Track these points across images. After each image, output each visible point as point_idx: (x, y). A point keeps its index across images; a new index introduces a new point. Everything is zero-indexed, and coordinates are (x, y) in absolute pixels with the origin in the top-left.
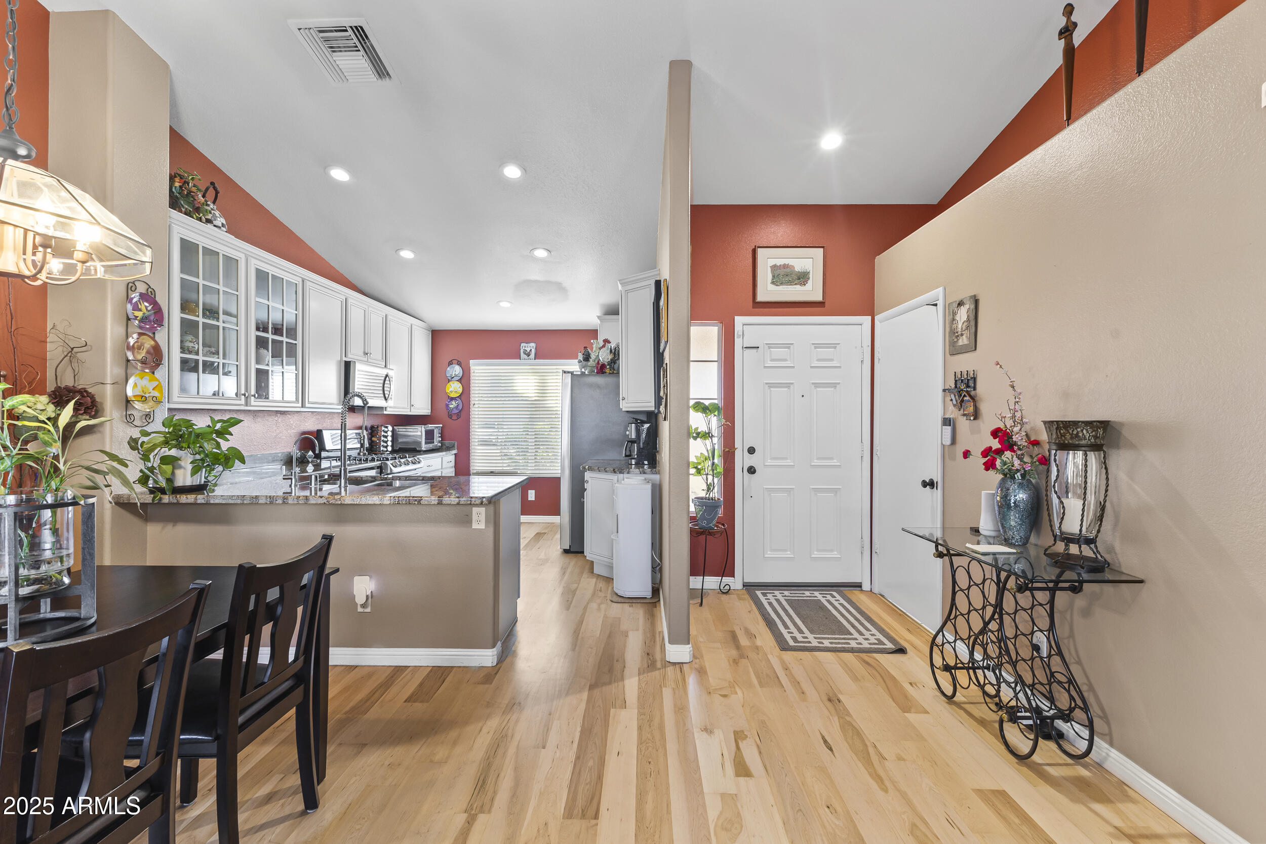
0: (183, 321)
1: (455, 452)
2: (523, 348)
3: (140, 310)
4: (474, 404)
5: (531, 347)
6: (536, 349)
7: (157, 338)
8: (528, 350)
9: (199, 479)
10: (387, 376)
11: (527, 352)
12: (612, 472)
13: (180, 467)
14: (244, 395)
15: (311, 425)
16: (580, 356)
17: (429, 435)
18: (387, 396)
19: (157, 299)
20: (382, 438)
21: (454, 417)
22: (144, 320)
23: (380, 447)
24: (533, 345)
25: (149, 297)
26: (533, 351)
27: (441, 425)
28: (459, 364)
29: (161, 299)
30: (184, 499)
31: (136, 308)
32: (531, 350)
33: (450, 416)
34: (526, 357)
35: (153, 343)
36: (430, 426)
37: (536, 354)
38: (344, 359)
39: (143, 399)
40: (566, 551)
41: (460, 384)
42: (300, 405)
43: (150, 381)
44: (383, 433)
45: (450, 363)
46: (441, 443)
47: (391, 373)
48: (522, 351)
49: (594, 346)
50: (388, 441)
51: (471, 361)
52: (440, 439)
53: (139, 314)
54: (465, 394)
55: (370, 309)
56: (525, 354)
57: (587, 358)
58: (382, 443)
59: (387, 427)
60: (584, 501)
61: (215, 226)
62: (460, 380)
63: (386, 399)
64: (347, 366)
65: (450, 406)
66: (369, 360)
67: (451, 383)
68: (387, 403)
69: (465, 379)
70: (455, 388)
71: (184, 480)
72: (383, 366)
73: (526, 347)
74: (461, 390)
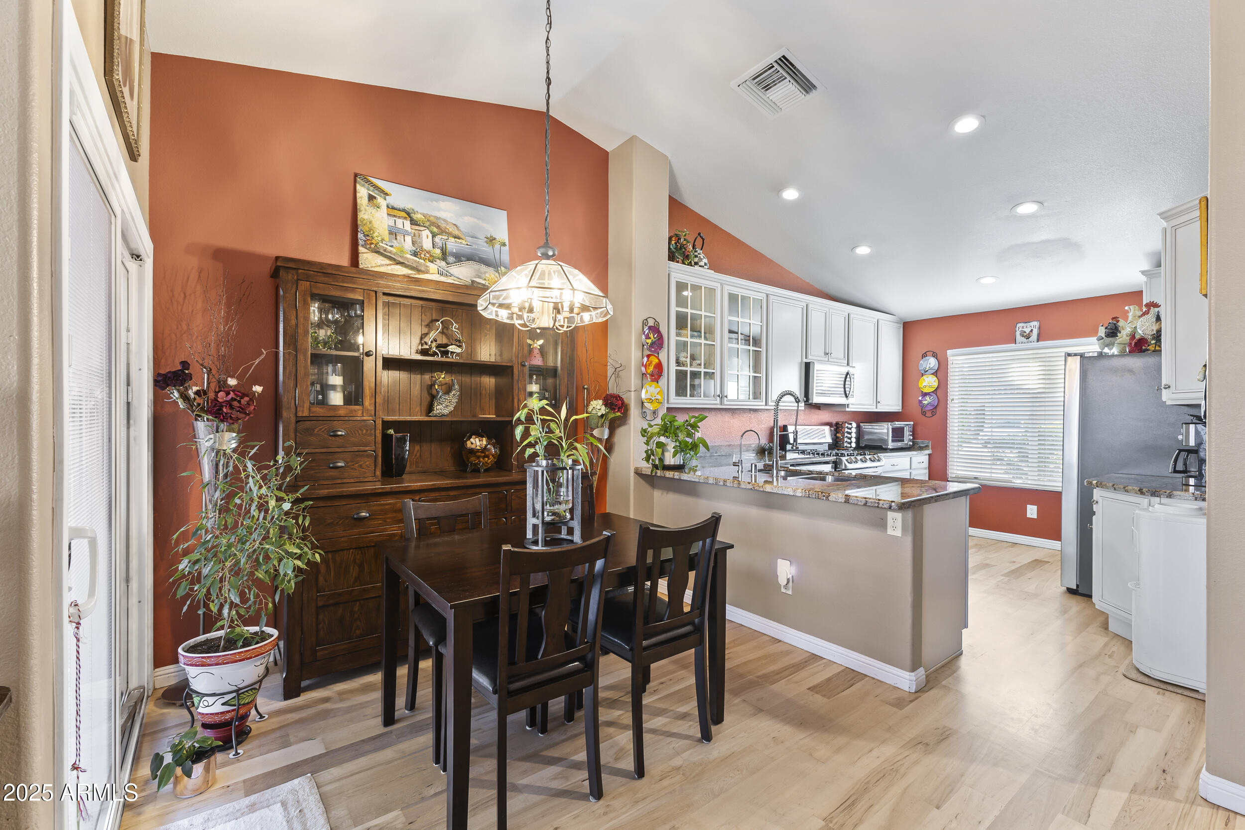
0: (677, 342)
1: (929, 452)
2: (1020, 329)
3: (650, 338)
4: (953, 400)
5: (1032, 326)
6: (1039, 328)
7: (660, 358)
8: (1028, 330)
9: (677, 460)
10: (848, 373)
11: (1025, 334)
12: (1136, 493)
13: (668, 451)
14: (719, 396)
16: (1102, 331)
17: (898, 433)
18: (847, 393)
19: (661, 329)
20: (846, 435)
21: (930, 414)
22: (653, 343)
23: (843, 443)
24: (1036, 324)
25: (655, 329)
26: (1035, 332)
27: (912, 423)
28: (935, 355)
29: (663, 330)
30: (669, 474)
31: (648, 337)
32: (1032, 331)
33: (924, 413)
34: (1024, 339)
35: (657, 361)
36: (899, 424)
37: (1039, 335)
38: (805, 360)
39: (651, 401)
40: (1070, 591)
41: (935, 378)
42: (764, 403)
43: (655, 388)
44: (846, 430)
45: (924, 355)
47: (851, 371)
48: (1018, 333)
49: (1130, 315)
50: (852, 437)
51: (949, 352)
52: (911, 438)
53: (649, 341)
54: (941, 390)
55: (831, 311)
56: (1023, 336)
57: (1113, 332)
58: (846, 440)
59: (851, 424)
60: (1092, 528)
61: (700, 266)
62: (935, 374)
63: (847, 397)
64: (807, 367)
65: (924, 402)
66: (830, 360)
67: (924, 377)
68: (851, 401)
69: (941, 372)
70: (929, 383)
71: (670, 460)
72: (846, 365)
73: (1023, 327)
74: (936, 384)
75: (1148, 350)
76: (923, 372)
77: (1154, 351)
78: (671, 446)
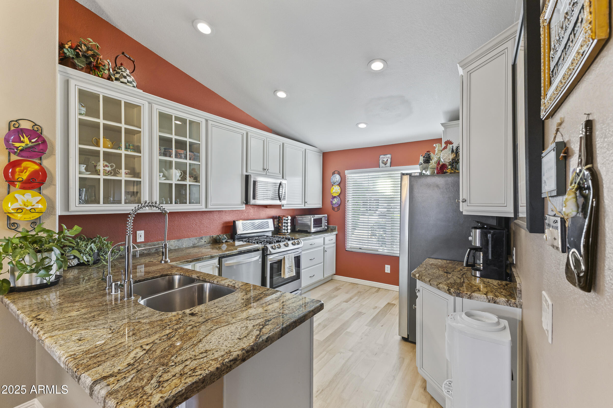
1: (336, 232)
2: (382, 159)
5: (387, 158)
6: (391, 159)
8: (385, 160)
10: (280, 184)
11: (384, 162)
15: (230, 218)
16: (422, 160)
17: (318, 222)
20: (284, 224)
21: (336, 210)
23: (282, 230)
24: (389, 156)
25: (32, 133)
26: (389, 161)
27: (326, 215)
28: (339, 173)
32: (387, 160)
33: (333, 209)
34: (383, 165)
36: (317, 216)
37: (391, 163)
38: (245, 173)
40: (405, 339)
41: (339, 187)
45: (333, 174)
46: (328, 227)
47: (284, 182)
48: (381, 161)
49: (437, 149)
51: (346, 172)
52: (326, 224)
54: (343, 194)
55: (268, 139)
56: (383, 163)
57: (427, 160)
58: (283, 228)
61: (121, 82)
62: (339, 185)
63: (280, 199)
64: (247, 178)
65: (333, 202)
66: (268, 174)
67: (334, 187)
68: (283, 202)
69: (342, 184)
70: (336, 190)
72: (281, 178)
73: (383, 158)
74: (339, 191)
75: (447, 172)
76: (333, 183)
77: (451, 173)
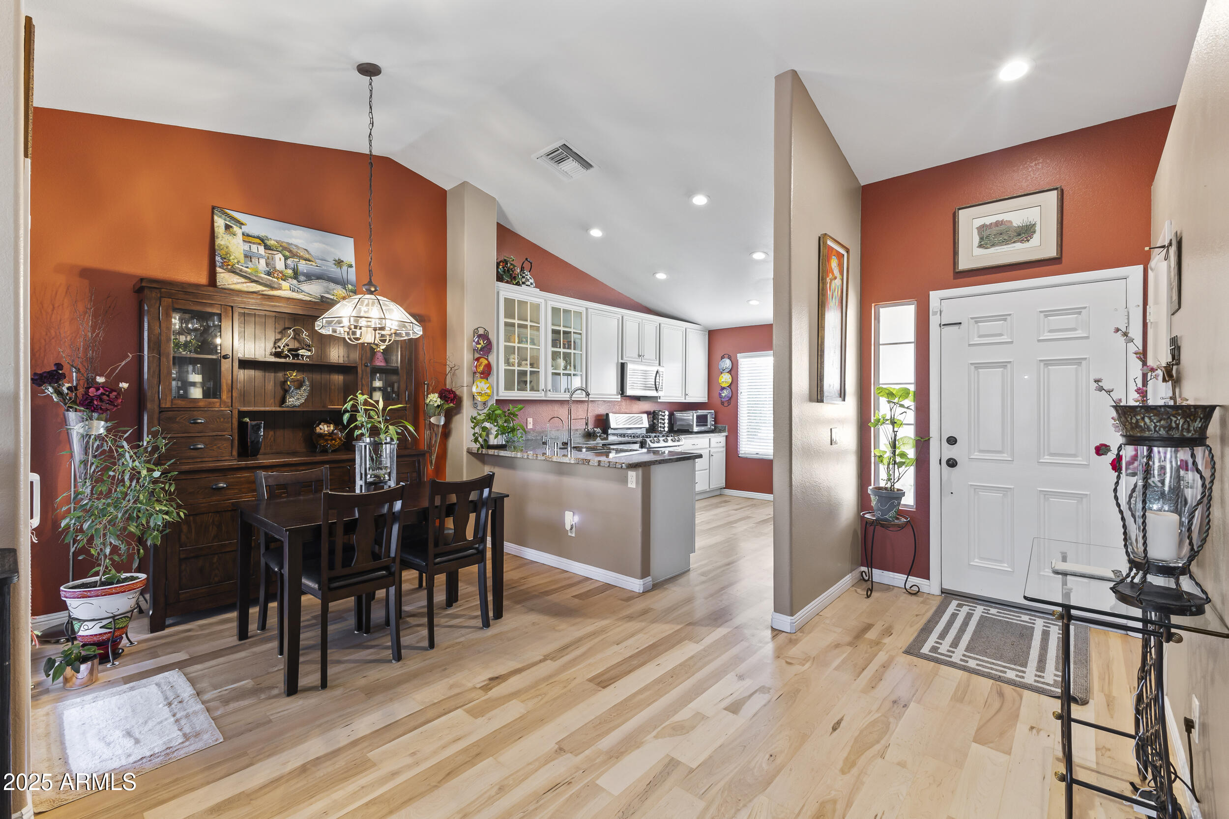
0: (506, 347)
1: (726, 434)
3: (480, 344)
4: (742, 393)
7: (489, 359)
9: (501, 440)
10: (657, 372)
13: (491, 434)
14: (542, 390)
15: (602, 410)
18: (657, 386)
19: (490, 337)
21: (726, 404)
22: (482, 349)
25: (485, 337)
28: (730, 358)
29: (493, 337)
30: (493, 452)
31: (478, 343)
33: (722, 403)
35: (486, 362)
36: (701, 412)
38: (621, 361)
39: (480, 394)
41: (730, 376)
43: (485, 384)
45: (723, 358)
46: (714, 426)
47: (661, 369)
50: (665, 423)
51: (740, 355)
52: (713, 423)
53: (479, 346)
54: (734, 385)
55: (644, 321)
58: (660, 425)
59: (664, 412)
61: (527, 285)
62: (730, 372)
63: (657, 390)
64: (623, 367)
65: (722, 394)
66: (643, 361)
67: (722, 375)
68: (660, 393)
69: (734, 371)
70: (724, 379)
71: (493, 441)
72: (657, 364)
74: (730, 381)
76: (722, 370)
78: (494, 430)
